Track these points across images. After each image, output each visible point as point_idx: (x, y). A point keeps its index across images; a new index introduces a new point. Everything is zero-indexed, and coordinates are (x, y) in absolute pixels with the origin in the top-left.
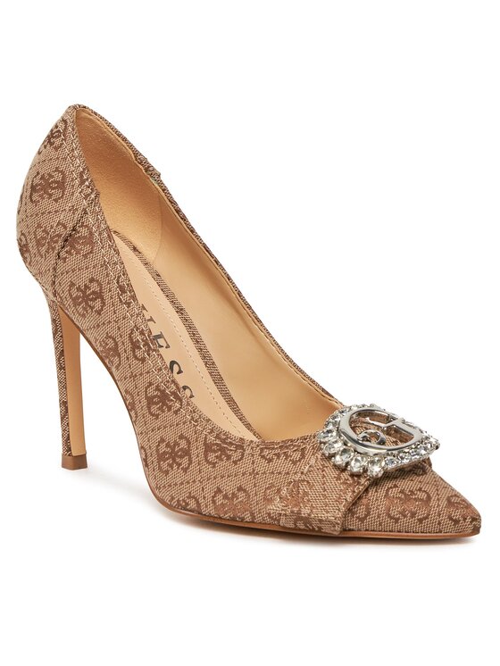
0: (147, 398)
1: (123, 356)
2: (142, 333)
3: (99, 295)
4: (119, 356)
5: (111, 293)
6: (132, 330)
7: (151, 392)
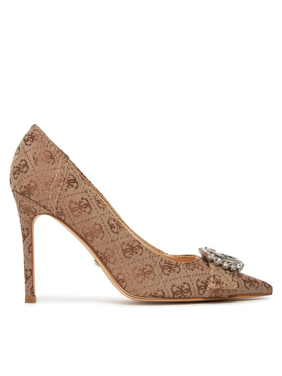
0: (122, 250)
1: (106, 232)
2: (114, 220)
3: (88, 205)
4: (103, 232)
5: (93, 203)
6: (109, 220)
7: (125, 247)
